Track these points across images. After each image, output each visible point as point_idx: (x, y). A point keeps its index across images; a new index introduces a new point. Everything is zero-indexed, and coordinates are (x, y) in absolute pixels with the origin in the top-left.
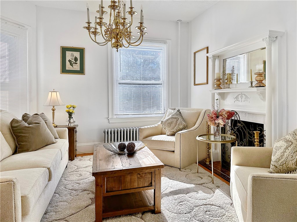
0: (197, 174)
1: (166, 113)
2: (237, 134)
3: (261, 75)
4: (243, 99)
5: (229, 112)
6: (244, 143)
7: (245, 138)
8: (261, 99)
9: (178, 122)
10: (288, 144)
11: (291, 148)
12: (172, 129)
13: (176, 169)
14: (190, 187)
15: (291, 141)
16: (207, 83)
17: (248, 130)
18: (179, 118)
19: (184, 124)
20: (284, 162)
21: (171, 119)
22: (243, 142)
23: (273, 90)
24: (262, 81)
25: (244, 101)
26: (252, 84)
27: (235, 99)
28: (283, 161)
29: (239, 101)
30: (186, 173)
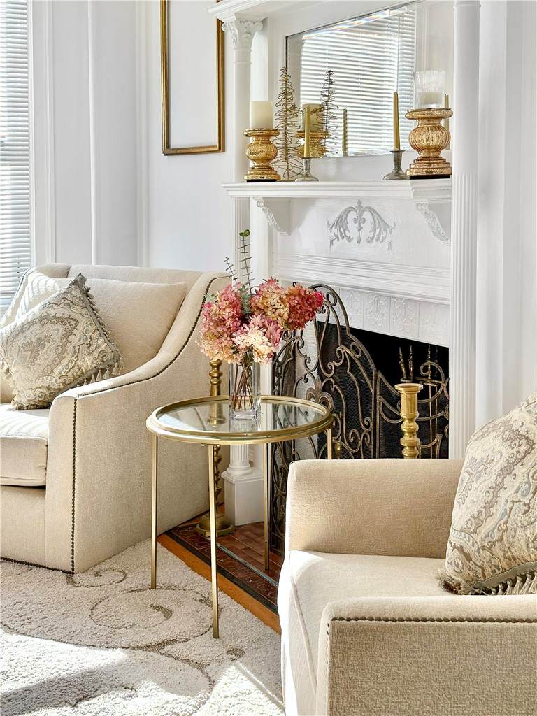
0: (148, 593)
1: (22, 294)
2: (335, 395)
3: (436, 122)
4: (366, 232)
5: (300, 295)
6: (365, 436)
7: (366, 413)
8: (435, 234)
9: (75, 340)
10: (515, 450)
11: (525, 469)
12: (44, 374)
13: (51, 573)
14: (103, 663)
15: (527, 438)
16: (221, 147)
17: (380, 375)
18: (79, 317)
19: (103, 347)
20: (497, 535)
21: (37, 326)
22: (361, 431)
23: (483, 191)
24: (438, 149)
25: (370, 241)
26: (398, 161)
27: (335, 230)
28: (493, 531)
29: (349, 239)
30: (95, 593)
